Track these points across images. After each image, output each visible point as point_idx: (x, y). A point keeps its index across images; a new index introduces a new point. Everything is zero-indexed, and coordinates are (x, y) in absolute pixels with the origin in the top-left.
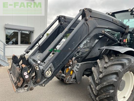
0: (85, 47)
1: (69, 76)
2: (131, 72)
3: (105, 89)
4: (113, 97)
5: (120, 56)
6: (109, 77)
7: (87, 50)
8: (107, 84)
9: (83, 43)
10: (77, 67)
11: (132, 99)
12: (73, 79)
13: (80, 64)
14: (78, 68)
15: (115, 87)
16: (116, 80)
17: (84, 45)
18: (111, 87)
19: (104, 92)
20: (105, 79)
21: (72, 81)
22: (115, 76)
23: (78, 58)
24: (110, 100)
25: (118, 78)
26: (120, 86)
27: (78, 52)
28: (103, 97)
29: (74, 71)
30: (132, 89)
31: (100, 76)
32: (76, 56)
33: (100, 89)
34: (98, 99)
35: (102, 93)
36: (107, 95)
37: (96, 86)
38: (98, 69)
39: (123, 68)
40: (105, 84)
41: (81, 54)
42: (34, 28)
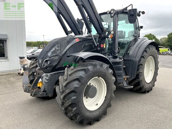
0: (53, 55)
1: (36, 89)
2: (100, 78)
3: (68, 97)
4: (76, 104)
5: (87, 61)
6: (71, 84)
7: (56, 59)
8: (69, 91)
9: (52, 51)
10: (46, 78)
11: (105, 105)
12: (43, 91)
13: (49, 74)
14: (48, 78)
15: (77, 93)
16: (77, 86)
17: (52, 53)
18: (73, 94)
19: (68, 100)
20: (68, 86)
21: (41, 95)
22: (77, 82)
23: (46, 68)
24: (73, 108)
25: (80, 84)
26: (90, 93)
27: (47, 61)
28: (67, 104)
29: (44, 83)
30: (105, 95)
31: (64, 84)
32: (44, 65)
33: (64, 98)
34: (63, 108)
35: (66, 101)
36: (69, 102)
37: (61, 95)
38: (64, 78)
39: (86, 73)
40: (68, 91)
41: (50, 63)
42: (6, 35)
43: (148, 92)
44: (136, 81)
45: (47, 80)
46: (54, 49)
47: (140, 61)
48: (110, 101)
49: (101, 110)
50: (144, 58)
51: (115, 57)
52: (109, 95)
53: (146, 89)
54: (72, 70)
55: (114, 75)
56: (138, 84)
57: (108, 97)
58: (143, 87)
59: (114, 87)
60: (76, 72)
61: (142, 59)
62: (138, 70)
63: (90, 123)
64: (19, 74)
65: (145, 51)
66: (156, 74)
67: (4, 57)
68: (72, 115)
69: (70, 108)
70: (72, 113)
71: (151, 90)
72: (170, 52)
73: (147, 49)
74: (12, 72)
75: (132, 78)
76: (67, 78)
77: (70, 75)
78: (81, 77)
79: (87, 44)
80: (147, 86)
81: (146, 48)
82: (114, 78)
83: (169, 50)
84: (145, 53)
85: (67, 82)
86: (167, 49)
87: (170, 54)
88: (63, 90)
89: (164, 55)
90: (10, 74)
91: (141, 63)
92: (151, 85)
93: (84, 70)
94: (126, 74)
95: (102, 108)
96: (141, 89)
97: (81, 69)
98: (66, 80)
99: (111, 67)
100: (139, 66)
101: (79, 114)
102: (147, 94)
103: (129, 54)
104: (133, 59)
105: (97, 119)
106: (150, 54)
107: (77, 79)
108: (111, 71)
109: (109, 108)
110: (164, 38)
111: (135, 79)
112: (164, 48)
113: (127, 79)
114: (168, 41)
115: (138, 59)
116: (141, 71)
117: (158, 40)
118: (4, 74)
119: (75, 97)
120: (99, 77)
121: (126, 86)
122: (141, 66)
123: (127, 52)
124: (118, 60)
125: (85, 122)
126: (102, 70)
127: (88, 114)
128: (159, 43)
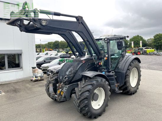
0: (70, 73)
1: (60, 96)
3: (82, 102)
4: (87, 105)
7: (72, 76)
9: (69, 71)
10: (65, 88)
12: (64, 97)
13: (67, 86)
16: (88, 95)
18: (86, 100)
20: (82, 95)
21: (63, 100)
23: (66, 82)
24: (86, 108)
25: (90, 93)
26: (95, 98)
27: (66, 78)
28: (82, 106)
29: (64, 92)
30: (104, 99)
31: (80, 94)
32: (64, 80)
33: (80, 102)
34: (79, 109)
35: (81, 104)
36: (84, 105)
37: (78, 100)
38: (79, 89)
39: (93, 86)
40: (82, 98)
41: (68, 79)
42: (21, 50)
43: (134, 94)
44: (125, 87)
45: (66, 90)
46: (70, 70)
47: (126, 72)
48: (108, 102)
49: (102, 109)
50: (129, 70)
51: (109, 72)
52: (107, 99)
53: (132, 91)
54: (84, 84)
55: (109, 85)
56: (126, 88)
57: (106, 100)
58: (129, 90)
59: (110, 93)
60: (86, 85)
61: (128, 71)
62: (125, 79)
63: (95, 118)
64: (31, 80)
65: (130, 65)
66: (139, 80)
67: (19, 67)
68: (85, 112)
69: (84, 108)
70: (86, 111)
71: (136, 92)
72: (156, 53)
73: (132, 63)
74: (26, 79)
75: (122, 85)
76: (81, 90)
77: (83, 88)
78: (90, 89)
79: (89, 63)
80: (132, 90)
81: (130, 63)
82: (109, 87)
83: (155, 50)
84: (130, 67)
85: (81, 92)
86: (153, 49)
87: (156, 54)
88: (79, 97)
89: (151, 55)
90: (24, 81)
91: (127, 74)
92: (135, 89)
93: (91, 84)
94: (117, 82)
95: (102, 107)
96: (128, 92)
97: (89, 84)
98: (81, 91)
99: (107, 80)
100: (126, 76)
101: (89, 112)
102: (133, 96)
103: (118, 67)
104: (121, 71)
105: (100, 115)
106: (134, 67)
107: (88, 91)
108: (107, 83)
109: (107, 107)
110: (151, 39)
111: (123, 86)
112: (151, 49)
113: (118, 86)
114: (155, 42)
115: (125, 72)
116: (127, 79)
117: (145, 41)
118: (19, 81)
119: (87, 102)
120: (100, 88)
121: (117, 91)
122: (127, 76)
123: (117, 66)
124: (111, 74)
125: (93, 117)
126: (102, 83)
127: (94, 112)
128: (146, 43)
